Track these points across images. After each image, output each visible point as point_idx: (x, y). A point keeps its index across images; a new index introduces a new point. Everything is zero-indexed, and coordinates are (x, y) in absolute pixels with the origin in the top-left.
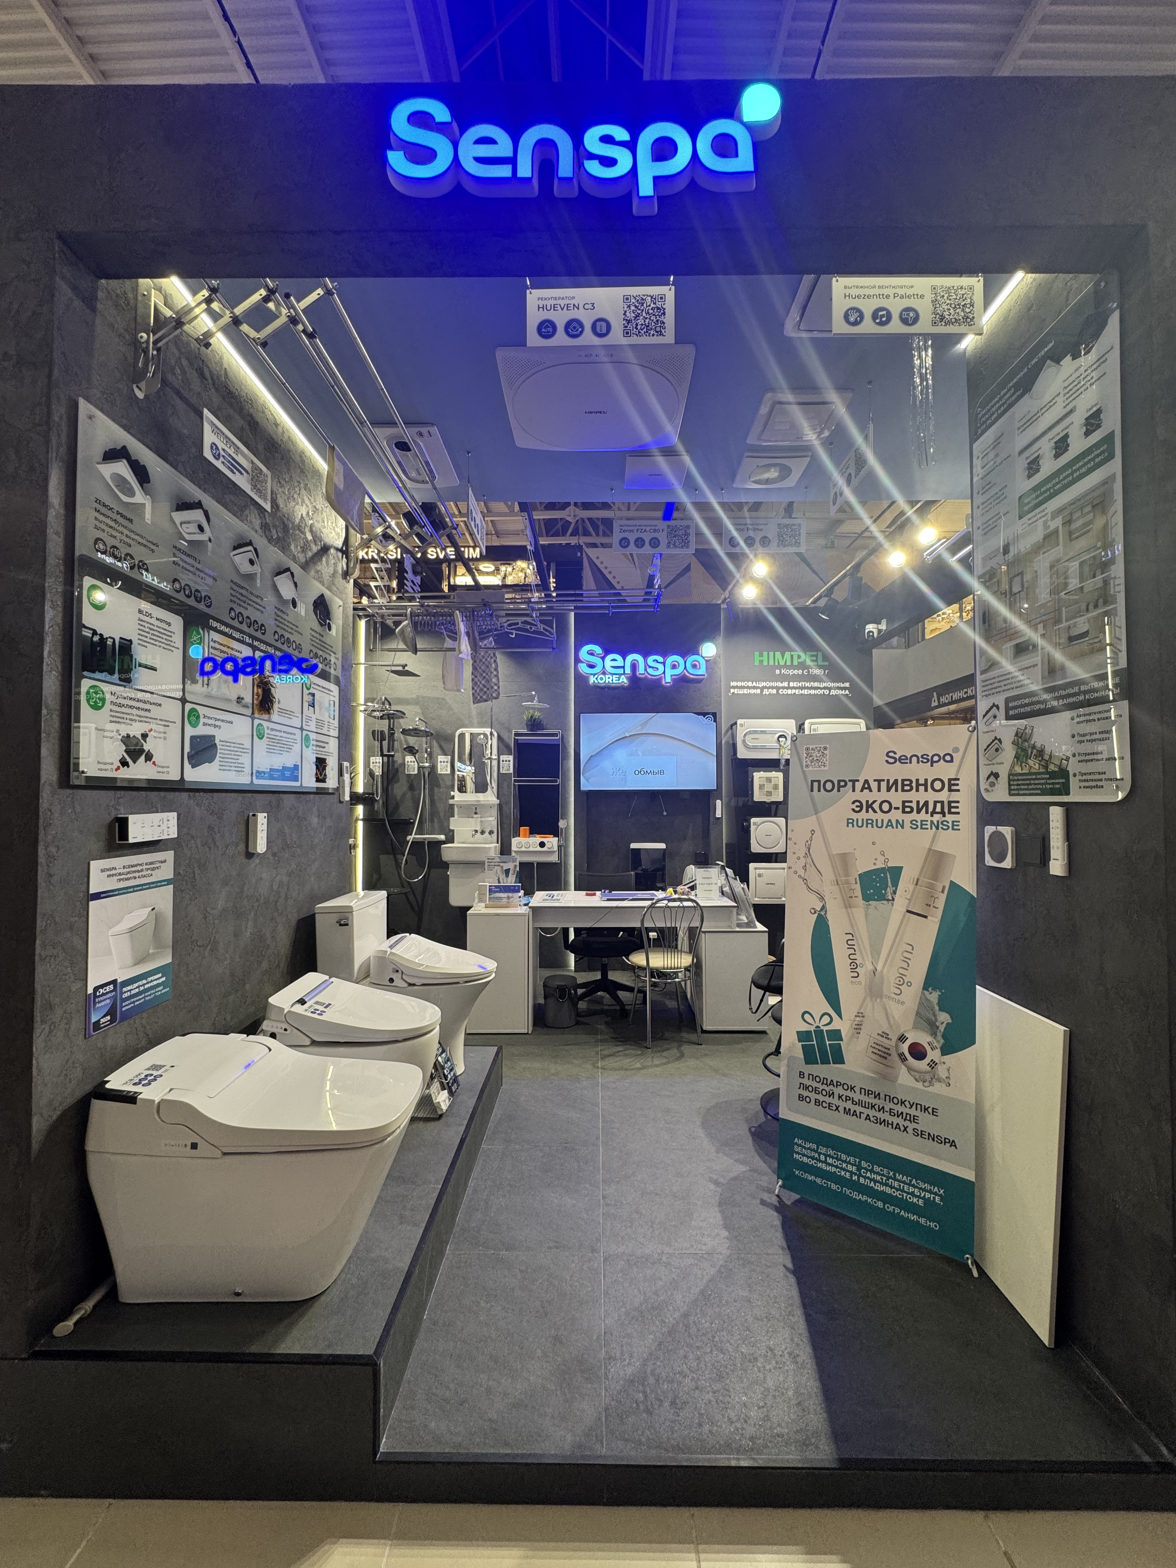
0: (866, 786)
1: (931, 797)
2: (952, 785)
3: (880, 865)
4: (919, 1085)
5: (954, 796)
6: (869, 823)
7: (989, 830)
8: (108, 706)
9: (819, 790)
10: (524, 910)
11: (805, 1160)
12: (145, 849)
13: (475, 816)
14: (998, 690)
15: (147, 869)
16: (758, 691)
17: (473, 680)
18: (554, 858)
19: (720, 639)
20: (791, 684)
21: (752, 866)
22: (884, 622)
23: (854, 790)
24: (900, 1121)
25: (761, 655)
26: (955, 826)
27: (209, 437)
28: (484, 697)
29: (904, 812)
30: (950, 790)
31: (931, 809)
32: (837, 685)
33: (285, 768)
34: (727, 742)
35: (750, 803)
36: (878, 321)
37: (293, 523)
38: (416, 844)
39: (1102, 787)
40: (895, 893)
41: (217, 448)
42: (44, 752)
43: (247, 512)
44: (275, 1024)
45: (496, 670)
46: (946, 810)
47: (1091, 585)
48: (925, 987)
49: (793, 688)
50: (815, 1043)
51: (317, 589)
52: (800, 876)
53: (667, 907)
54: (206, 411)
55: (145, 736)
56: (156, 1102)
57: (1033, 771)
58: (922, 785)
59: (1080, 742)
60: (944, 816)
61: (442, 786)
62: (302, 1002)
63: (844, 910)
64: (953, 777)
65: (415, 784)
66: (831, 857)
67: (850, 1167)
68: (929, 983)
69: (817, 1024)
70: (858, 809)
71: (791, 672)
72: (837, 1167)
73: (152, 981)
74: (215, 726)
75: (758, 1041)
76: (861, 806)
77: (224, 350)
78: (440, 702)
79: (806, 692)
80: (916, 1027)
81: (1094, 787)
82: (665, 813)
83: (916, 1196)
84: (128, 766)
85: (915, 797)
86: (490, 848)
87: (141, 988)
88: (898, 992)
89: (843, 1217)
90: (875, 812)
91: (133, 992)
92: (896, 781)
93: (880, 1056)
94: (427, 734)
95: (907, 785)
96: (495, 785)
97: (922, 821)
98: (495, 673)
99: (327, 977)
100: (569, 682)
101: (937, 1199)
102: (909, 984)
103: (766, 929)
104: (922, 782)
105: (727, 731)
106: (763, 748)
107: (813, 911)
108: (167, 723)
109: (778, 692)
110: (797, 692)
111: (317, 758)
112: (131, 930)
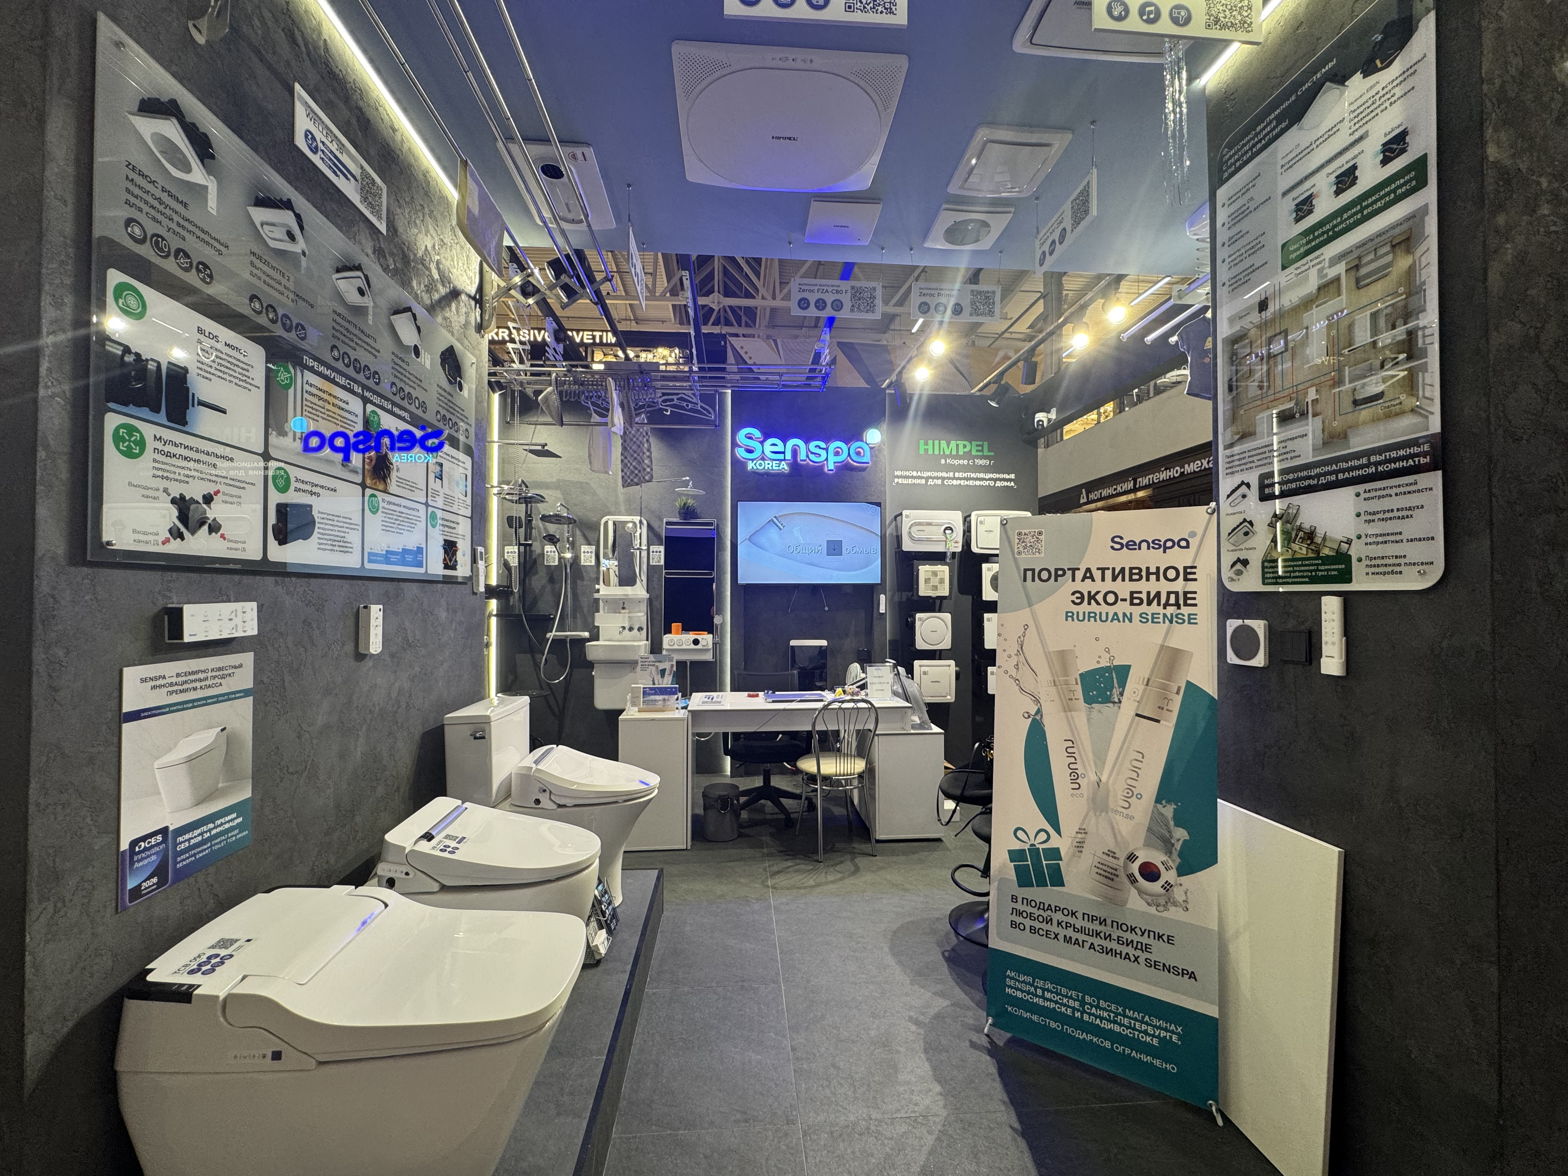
0: (1088, 575)
1: (1164, 587)
2: (1188, 574)
3: (1104, 663)
4: (1152, 910)
5: (1191, 586)
6: (1092, 616)
7: (1233, 624)
8: (149, 453)
9: (1033, 580)
10: (682, 714)
11: (1019, 994)
12: (211, 650)
13: (623, 611)
14: (1249, 465)
15: (214, 677)
16: (923, 481)
17: (622, 461)
18: (709, 657)
19: (885, 426)
20: (957, 475)
21: (917, 663)
22: (1054, 411)
23: (1073, 580)
24: (1130, 950)
25: (926, 444)
26: (1191, 620)
27: (302, 123)
28: (635, 480)
29: (1132, 604)
30: (1186, 579)
31: (1163, 601)
32: (1001, 476)
33: (405, 551)
34: (891, 534)
35: (915, 598)
36: (1145, 17)
37: (415, 255)
38: (557, 642)
39: (1401, 573)
40: (1122, 694)
41: (314, 138)
42: (42, 511)
43: (355, 229)
44: (393, 867)
45: (649, 450)
46: (1181, 602)
47: (1386, 338)
48: (1158, 801)
49: (961, 479)
50: (1029, 863)
51: (444, 339)
52: (1011, 677)
53: (840, 708)
54: (297, 87)
55: (208, 499)
56: (221, 998)
57: (1298, 556)
58: (1153, 574)
59: (1369, 521)
60: (1179, 608)
61: (586, 578)
62: (428, 837)
63: (1063, 714)
64: (1189, 565)
65: (556, 577)
66: (1047, 654)
67: (1071, 1003)
68: (1164, 794)
69: (1032, 842)
70: (1078, 601)
71: (956, 462)
72: (1056, 1002)
73: (222, 824)
74: (312, 493)
75: (935, 850)
76: (1082, 598)
77: (323, 15)
78: (583, 487)
79: (971, 483)
80: (1147, 844)
81: (1388, 573)
82: (827, 609)
83: (1150, 1035)
84: (182, 538)
85: (1145, 587)
86: (639, 646)
87: (206, 836)
88: (1127, 805)
89: (1062, 1058)
90: (1098, 603)
91: (193, 842)
92: (1123, 570)
93: (1106, 877)
94: (570, 521)
95: (1135, 574)
96: (644, 578)
97: (1153, 614)
98: (648, 454)
99: (459, 802)
100: (725, 467)
101: (1174, 1038)
102: (1140, 797)
103: (942, 731)
104: (1153, 570)
105: (891, 523)
106: (929, 540)
107: (1026, 715)
108: (240, 484)
109: (943, 482)
110: (962, 482)
111: (445, 541)
112: (190, 760)
